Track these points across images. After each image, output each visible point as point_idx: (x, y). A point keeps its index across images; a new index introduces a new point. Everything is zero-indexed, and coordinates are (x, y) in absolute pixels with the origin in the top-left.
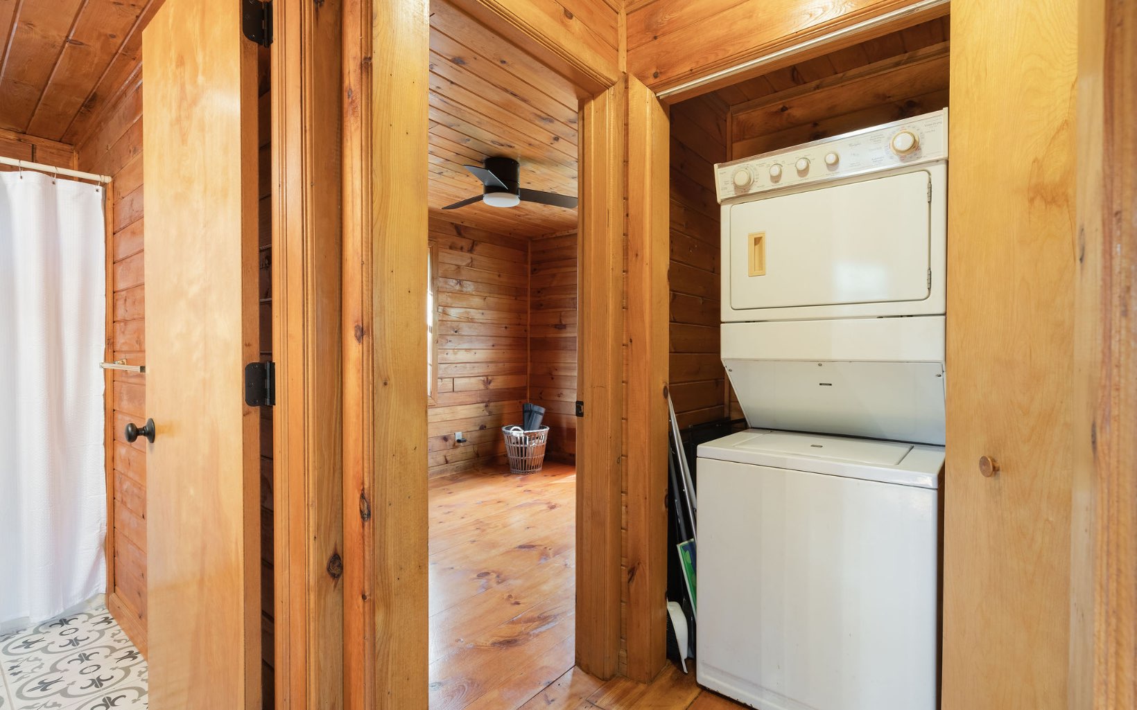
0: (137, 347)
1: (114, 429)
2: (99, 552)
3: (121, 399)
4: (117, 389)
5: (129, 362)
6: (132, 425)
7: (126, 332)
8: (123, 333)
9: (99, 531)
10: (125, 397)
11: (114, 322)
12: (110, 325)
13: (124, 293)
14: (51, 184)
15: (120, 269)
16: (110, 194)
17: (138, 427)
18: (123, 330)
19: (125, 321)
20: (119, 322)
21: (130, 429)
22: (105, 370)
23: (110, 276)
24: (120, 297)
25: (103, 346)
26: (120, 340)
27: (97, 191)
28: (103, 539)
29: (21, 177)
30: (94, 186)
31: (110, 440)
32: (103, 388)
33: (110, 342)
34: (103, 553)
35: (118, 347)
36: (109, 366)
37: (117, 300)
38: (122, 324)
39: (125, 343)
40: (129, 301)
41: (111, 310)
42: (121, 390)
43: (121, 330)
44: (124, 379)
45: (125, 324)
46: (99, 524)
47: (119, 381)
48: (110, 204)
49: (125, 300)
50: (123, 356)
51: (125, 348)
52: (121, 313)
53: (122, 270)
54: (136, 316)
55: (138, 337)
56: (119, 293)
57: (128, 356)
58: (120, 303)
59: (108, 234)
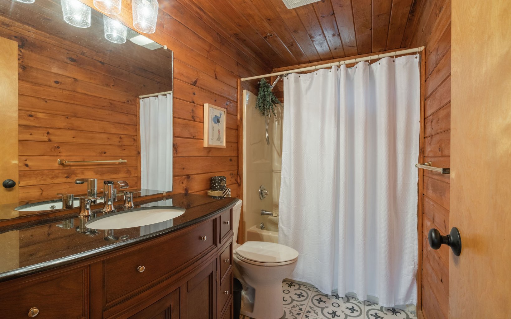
0: (439, 153)
1: (423, 206)
2: (413, 280)
3: (428, 189)
4: (425, 181)
5: (432, 165)
6: (435, 231)
7: (432, 144)
8: (430, 144)
9: (413, 266)
10: (430, 188)
11: (424, 138)
12: (422, 139)
13: (431, 117)
14: (393, 62)
15: (428, 102)
16: (423, 56)
17: (442, 234)
18: (429, 142)
19: (431, 136)
20: (427, 137)
21: (433, 235)
22: (419, 169)
23: (423, 109)
24: (428, 120)
25: (418, 154)
26: (428, 149)
27: (416, 58)
28: (416, 273)
29: (379, 64)
30: (414, 55)
31: (420, 213)
32: (417, 179)
33: (422, 151)
34: (415, 281)
35: (426, 154)
36: (421, 166)
37: (426, 123)
38: (429, 138)
39: (431, 151)
40: (434, 121)
41: (423, 130)
42: (428, 182)
43: (428, 142)
44: (431, 176)
45: (431, 138)
46: (414, 262)
47: (427, 176)
48: (423, 63)
49: (432, 121)
50: (429, 159)
51: (431, 154)
52: (429, 131)
53: (430, 102)
54: (439, 131)
55: (440, 146)
56: (428, 118)
57: (433, 160)
58: (428, 125)
59: (422, 83)
